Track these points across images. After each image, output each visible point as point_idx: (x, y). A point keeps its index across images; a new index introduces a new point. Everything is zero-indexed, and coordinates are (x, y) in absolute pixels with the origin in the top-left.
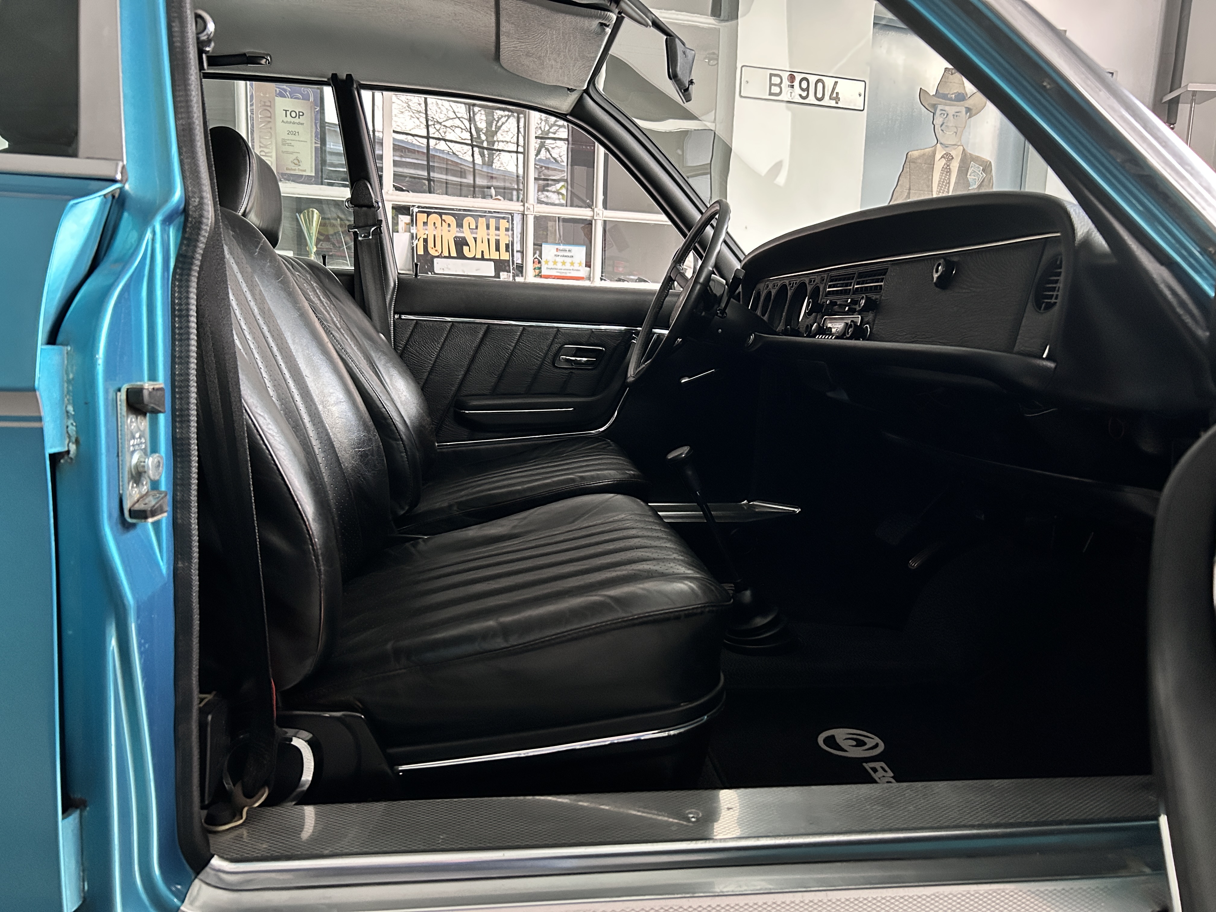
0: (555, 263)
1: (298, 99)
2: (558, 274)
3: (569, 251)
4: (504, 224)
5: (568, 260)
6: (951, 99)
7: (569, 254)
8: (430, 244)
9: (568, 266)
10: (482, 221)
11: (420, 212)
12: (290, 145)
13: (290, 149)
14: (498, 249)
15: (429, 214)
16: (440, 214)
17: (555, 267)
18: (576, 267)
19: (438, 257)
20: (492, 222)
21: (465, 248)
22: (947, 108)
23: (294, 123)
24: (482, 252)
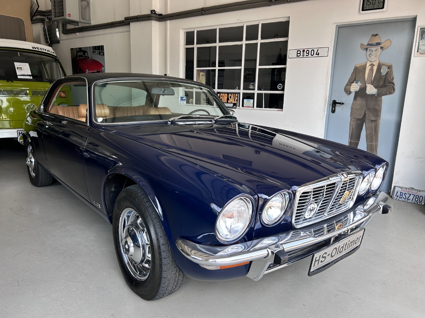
0: (246, 103)
1: (203, 72)
2: (247, 106)
6: (374, 45)
9: (249, 104)
10: (232, 94)
14: (235, 101)
16: (225, 94)
18: (251, 104)
21: (229, 101)
22: (372, 49)
23: (202, 77)
24: (232, 101)
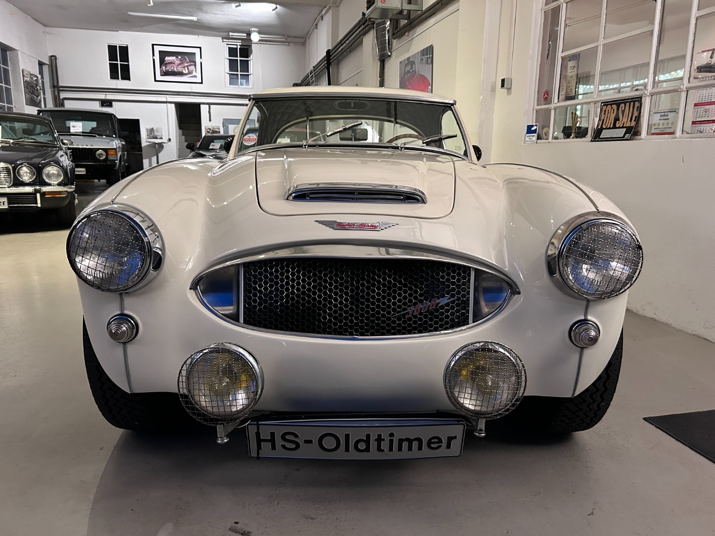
0: (659, 124)
1: (574, 60)
2: (660, 132)
3: (667, 115)
4: (637, 104)
5: (666, 121)
7: (667, 118)
8: (604, 123)
9: (665, 126)
10: (628, 104)
11: (604, 105)
12: (570, 83)
13: (570, 85)
14: (631, 121)
15: (607, 105)
16: (611, 105)
17: (658, 127)
19: (605, 129)
20: (632, 103)
21: (618, 122)
23: (572, 72)
24: (624, 123)
